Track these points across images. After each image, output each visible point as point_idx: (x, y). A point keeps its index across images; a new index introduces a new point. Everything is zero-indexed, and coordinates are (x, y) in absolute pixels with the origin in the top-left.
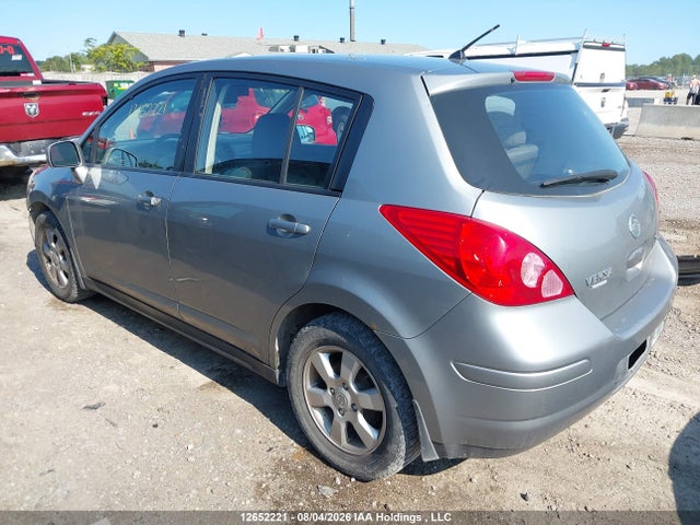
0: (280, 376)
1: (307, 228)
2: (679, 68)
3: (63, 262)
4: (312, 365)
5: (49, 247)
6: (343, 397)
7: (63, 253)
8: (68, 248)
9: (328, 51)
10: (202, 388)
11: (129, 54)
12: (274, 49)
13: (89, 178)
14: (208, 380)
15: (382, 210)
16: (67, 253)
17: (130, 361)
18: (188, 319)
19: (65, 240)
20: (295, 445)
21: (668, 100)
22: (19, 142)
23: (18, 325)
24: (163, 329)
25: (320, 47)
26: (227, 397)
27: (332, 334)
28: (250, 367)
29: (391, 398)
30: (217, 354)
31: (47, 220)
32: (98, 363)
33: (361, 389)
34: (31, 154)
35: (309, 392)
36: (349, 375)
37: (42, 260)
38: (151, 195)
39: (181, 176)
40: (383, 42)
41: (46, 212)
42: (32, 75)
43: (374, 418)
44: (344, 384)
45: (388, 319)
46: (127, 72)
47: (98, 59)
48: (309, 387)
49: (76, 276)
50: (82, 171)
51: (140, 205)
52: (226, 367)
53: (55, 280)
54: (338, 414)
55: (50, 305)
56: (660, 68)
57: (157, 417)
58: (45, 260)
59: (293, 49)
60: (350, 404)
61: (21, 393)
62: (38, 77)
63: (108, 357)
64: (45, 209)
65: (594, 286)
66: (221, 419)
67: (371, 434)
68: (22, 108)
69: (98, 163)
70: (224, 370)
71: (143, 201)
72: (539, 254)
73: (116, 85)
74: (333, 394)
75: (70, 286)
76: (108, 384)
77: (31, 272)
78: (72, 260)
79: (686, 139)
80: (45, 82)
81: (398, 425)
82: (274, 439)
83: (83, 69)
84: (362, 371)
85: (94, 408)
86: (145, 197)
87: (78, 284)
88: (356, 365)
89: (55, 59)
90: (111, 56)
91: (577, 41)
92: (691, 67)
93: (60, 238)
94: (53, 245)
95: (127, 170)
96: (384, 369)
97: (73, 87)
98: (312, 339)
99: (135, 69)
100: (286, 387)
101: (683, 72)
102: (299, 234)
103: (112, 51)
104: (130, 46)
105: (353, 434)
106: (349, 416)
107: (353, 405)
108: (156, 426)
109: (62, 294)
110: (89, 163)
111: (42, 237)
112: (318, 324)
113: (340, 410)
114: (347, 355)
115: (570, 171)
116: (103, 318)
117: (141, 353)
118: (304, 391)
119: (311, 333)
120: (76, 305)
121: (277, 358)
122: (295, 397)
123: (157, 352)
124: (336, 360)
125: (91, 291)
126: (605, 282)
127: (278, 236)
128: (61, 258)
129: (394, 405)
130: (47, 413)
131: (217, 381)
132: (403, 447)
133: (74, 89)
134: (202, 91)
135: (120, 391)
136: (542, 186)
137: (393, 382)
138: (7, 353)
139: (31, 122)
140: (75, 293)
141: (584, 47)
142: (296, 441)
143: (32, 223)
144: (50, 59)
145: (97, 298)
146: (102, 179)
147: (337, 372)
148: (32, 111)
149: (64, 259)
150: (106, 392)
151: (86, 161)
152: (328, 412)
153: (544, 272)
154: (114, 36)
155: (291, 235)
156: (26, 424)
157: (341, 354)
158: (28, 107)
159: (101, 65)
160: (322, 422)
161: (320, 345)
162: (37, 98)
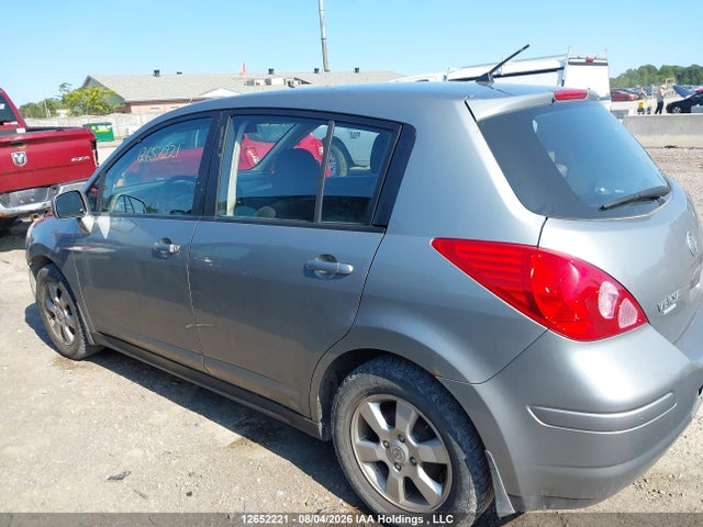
0: (323, 429)
1: (351, 268)
2: (646, 78)
3: (68, 317)
4: (361, 415)
5: (52, 301)
6: (399, 451)
7: (68, 308)
8: (75, 302)
9: (303, 82)
10: (232, 446)
11: (105, 97)
12: (251, 83)
13: (96, 228)
14: (236, 437)
15: (435, 244)
16: (73, 308)
17: (150, 421)
18: (212, 371)
19: (71, 293)
20: (345, 504)
21: (641, 110)
22: (8, 192)
23: (24, 389)
24: (180, 382)
25: (296, 79)
26: (261, 454)
27: (383, 382)
28: (288, 422)
29: (458, 449)
30: (242, 406)
31: (50, 274)
32: (116, 426)
33: (419, 441)
34: (20, 204)
35: (358, 446)
36: (405, 425)
37: (45, 317)
38: (168, 241)
39: (202, 220)
40: (357, 70)
41: (47, 265)
42: (16, 123)
43: (437, 472)
44: (399, 436)
45: (452, 363)
46: (103, 114)
47: (72, 103)
48: (358, 440)
49: (84, 331)
50: (88, 221)
51: (156, 253)
52: (254, 420)
53: (60, 337)
54: (393, 470)
55: (56, 364)
56: (628, 80)
57: (189, 484)
58: (48, 315)
59: (268, 82)
60: (407, 457)
61: (38, 467)
62: (22, 124)
63: (126, 417)
64: (47, 262)
65: (666, 312)
66: (259, 480)
67: (434, 489)
68: (10, 158)
69: (104, 210)
70: (253, 424)
71: (159, 249)
72: (612, 282)
73: (93, 128)
74: (388, 447)
75: (76, 342)
76: (130, 449)
77: (31, 329)
78: (79, 314)
79: (670, 147)
80: (29, 130)
81: (468, 479)
82: (320, 499)
83: (59, 115)
84: (420, 422)
85: (120, 478)
86: (162, 244)
87: (86, 340)
88: (413, 414)
89: (29, 105)
90: (88, 99)
91: (561, 59)
92: (657, 77)
93: (65, 292)
94: (57, 299)
95: (138, 216)
96: (448, 418)
97: (61, 134)
98: (360, 388)
99: (111, 111)
100: (331, 441)
101: (650, 83)
102: (342, 275)
103: (87, 95)
104: (106, 89)
105: (412, 489)
106: (407, 471)
107: (411, 458)
108: (189, 494)
109: (68, 351)
110: (95, 212)
111: (43, 293)
112: (368, 371)
113: (396, 464)
114: (401, 404)
115: (603, 189)
116: (114, 374)
117: (160, 410)
118: (352, 445)
119: (357, 381)
120: (83, 363)
121: (320, 411)
122: (342, 453)
123: (178, 409)
124: (388, 410)
125: (100, 346)
126: (675, 305)
127: (317, 277)
128: (66, 313)
129: (462, 457)
130: (69, 488)
131: (247, 437)
132: (474, 502)
133: (62, 135)
134: (219, 130)
135: (145, 456)
136: (603, 208)
137: (460, 432)
138: (16, 421)
139: (20, 171)
140: (82, 350)
141: (570, 63)
142: (345, 500)
143: (33, 277)
144: (24, 107)
145: (106, 354)
146: (111, 228)
147: (391, 422)
148: (20, 160)
149: (70, 314)
150: (130, 458)
151: (92, 210)
152: (382, 468)
153: (620, 301)
154: (89, 80)
155: (332, 276)
156: (47, 502)
157: (394, 403)
158: (16, 156)
159: (76, 109)
160: (375, 479)
161: (369, 394)
162: (24, 147)
